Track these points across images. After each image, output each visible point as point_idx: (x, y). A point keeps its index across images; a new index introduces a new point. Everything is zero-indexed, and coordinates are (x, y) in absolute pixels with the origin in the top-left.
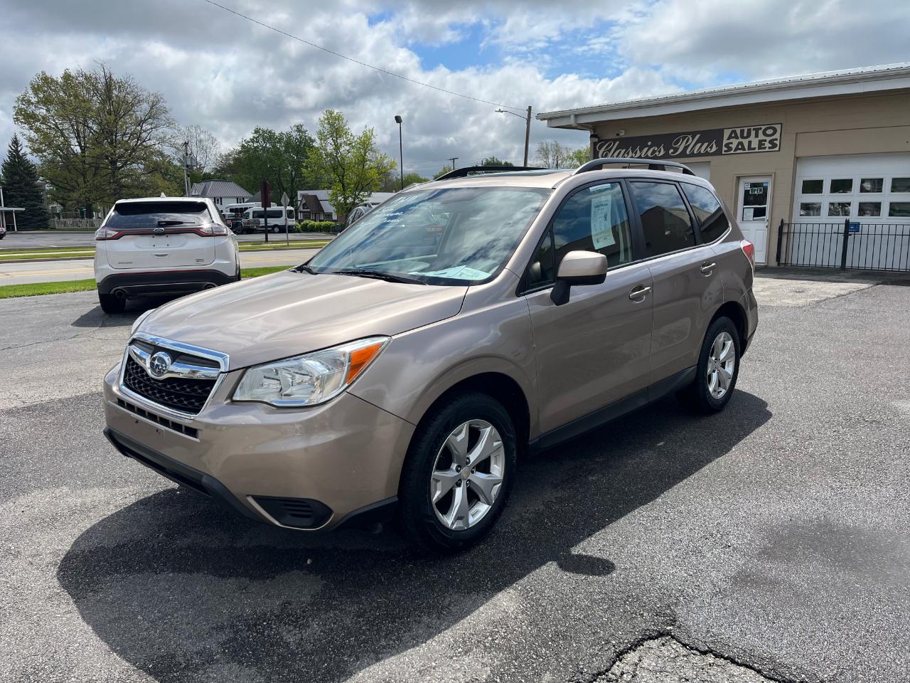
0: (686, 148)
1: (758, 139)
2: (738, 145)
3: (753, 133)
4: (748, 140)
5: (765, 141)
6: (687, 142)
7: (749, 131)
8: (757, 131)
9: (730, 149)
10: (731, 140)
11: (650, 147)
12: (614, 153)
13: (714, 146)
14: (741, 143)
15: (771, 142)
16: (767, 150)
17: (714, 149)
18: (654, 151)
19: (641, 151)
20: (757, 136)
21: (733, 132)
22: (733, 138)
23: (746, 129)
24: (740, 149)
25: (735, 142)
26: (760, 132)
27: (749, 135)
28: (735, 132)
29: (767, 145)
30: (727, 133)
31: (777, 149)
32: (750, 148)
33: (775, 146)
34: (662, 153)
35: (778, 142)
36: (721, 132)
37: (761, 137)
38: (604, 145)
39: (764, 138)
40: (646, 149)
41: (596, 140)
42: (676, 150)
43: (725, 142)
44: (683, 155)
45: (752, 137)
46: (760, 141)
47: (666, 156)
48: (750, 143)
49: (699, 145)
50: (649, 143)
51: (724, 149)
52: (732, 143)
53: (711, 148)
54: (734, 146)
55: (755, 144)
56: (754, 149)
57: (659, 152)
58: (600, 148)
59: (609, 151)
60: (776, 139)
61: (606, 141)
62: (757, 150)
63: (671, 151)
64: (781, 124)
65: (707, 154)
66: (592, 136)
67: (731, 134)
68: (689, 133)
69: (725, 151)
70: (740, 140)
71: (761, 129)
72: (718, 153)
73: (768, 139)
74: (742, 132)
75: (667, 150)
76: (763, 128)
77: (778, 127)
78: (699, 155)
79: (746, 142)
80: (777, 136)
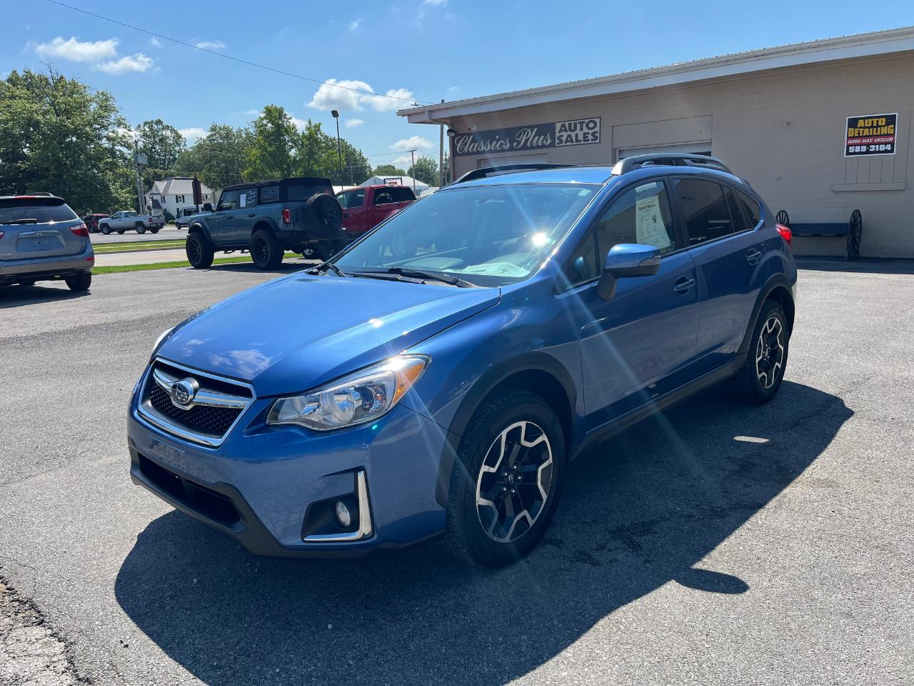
0: (527, 141)
1: (583, 132)
2: (567, 138)
3: (579, 126)
4: (575, 132)
5: (588, 133)
6: (527, 135)
7: (575, 124)
8: (581, 123)
9: (561, 141)
10: (562, 133)
11: (498, 141)
12: (470, 145)
13: (549, 138)
14: (569, 136)
15: (593, 134)
16: (590, 142)
17: (549, 141)
18: (501, 145)
19: (491, 143)
20: (581, 129)
21: (562, 125)
22: (563, 131)
23: (573, 122)
24: (569, 141)
25: (565, 135)
26: (584, 125)
27: (575, 129)
28: (563, 125)
29: (590, 137)
30: (558, 126)
31: (598, 141)
32: (577, 141)
33: (596, 138)
34: (508, 146)
35: (598, 135)
36: (553, 125)
37: (585, 130)
38: (461, 138)
39: (588, 131)
40: (495, 142)
41: (453, 134)
42: (519, 143)
43: (557, 135)
44: (525, 147)
45: (578, 131)
46: (585, 134)
47: (511, 149)
48: (577, 135)
49: (537, 137)
50: (497, 137)
51: (557, 141)
52: (562, 136)
53: (547, 140)
54: (564, 139)
55: (580, 137)
56: (580, 141)
57: (506, 145)
58: (457, 143)
59: (465, 144)
60: (597, 132)
61: (463, 135)
62: (582, 142)
63: (515, 144)
64: (600, 118)
65: (543, 146)
66: (449, 131)
67: (561, 128)
68: (528, 127)
69: (558, 143)
70: (569, 133)
71: (584, 122)
72: (552, 145)
73: (591, 132)
74: (570, 125)
75: (511, 143)
76: (586, 121)
77: (597, 120)
78: (538, 147)
79: (573, 135)
80: (597, 129)
